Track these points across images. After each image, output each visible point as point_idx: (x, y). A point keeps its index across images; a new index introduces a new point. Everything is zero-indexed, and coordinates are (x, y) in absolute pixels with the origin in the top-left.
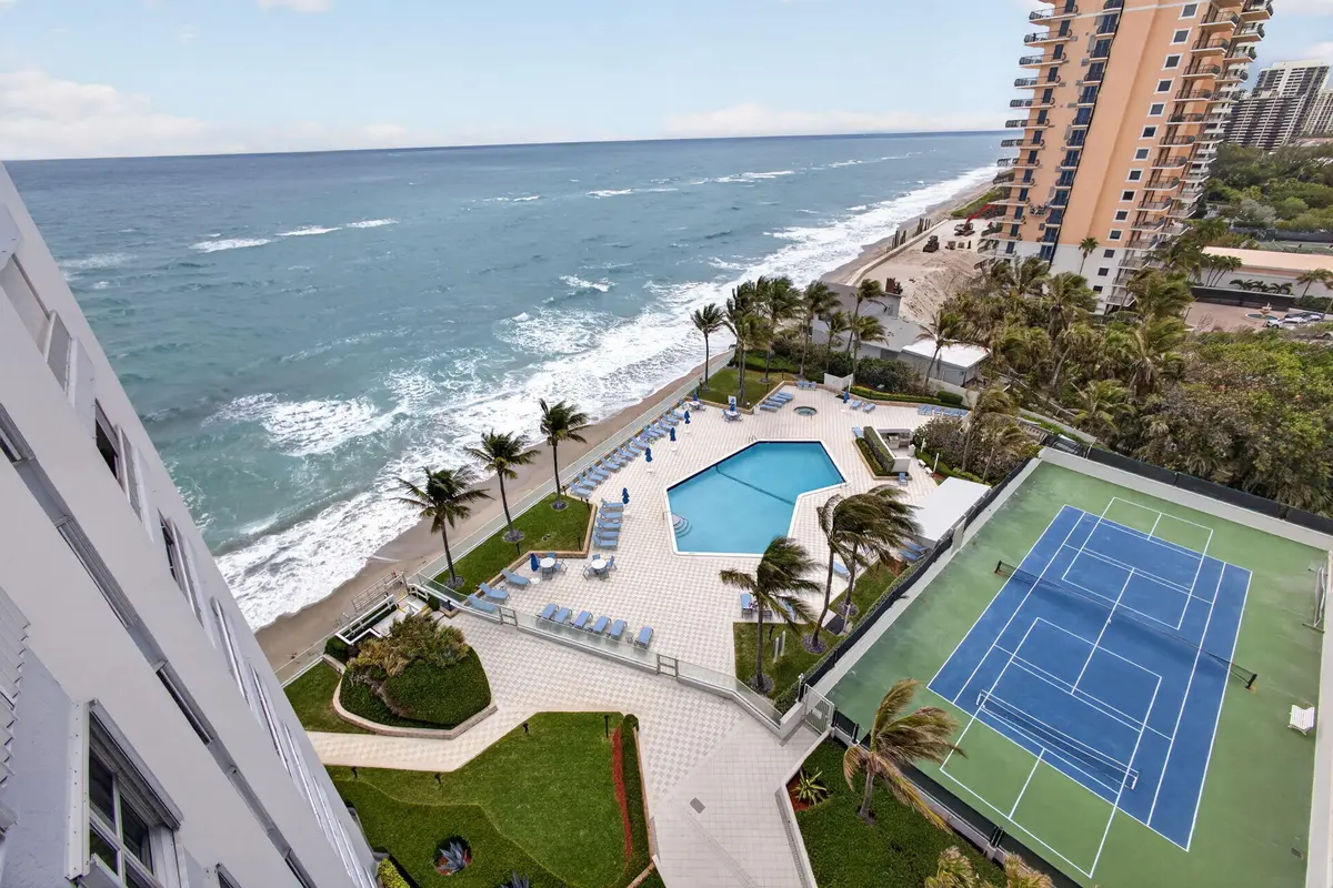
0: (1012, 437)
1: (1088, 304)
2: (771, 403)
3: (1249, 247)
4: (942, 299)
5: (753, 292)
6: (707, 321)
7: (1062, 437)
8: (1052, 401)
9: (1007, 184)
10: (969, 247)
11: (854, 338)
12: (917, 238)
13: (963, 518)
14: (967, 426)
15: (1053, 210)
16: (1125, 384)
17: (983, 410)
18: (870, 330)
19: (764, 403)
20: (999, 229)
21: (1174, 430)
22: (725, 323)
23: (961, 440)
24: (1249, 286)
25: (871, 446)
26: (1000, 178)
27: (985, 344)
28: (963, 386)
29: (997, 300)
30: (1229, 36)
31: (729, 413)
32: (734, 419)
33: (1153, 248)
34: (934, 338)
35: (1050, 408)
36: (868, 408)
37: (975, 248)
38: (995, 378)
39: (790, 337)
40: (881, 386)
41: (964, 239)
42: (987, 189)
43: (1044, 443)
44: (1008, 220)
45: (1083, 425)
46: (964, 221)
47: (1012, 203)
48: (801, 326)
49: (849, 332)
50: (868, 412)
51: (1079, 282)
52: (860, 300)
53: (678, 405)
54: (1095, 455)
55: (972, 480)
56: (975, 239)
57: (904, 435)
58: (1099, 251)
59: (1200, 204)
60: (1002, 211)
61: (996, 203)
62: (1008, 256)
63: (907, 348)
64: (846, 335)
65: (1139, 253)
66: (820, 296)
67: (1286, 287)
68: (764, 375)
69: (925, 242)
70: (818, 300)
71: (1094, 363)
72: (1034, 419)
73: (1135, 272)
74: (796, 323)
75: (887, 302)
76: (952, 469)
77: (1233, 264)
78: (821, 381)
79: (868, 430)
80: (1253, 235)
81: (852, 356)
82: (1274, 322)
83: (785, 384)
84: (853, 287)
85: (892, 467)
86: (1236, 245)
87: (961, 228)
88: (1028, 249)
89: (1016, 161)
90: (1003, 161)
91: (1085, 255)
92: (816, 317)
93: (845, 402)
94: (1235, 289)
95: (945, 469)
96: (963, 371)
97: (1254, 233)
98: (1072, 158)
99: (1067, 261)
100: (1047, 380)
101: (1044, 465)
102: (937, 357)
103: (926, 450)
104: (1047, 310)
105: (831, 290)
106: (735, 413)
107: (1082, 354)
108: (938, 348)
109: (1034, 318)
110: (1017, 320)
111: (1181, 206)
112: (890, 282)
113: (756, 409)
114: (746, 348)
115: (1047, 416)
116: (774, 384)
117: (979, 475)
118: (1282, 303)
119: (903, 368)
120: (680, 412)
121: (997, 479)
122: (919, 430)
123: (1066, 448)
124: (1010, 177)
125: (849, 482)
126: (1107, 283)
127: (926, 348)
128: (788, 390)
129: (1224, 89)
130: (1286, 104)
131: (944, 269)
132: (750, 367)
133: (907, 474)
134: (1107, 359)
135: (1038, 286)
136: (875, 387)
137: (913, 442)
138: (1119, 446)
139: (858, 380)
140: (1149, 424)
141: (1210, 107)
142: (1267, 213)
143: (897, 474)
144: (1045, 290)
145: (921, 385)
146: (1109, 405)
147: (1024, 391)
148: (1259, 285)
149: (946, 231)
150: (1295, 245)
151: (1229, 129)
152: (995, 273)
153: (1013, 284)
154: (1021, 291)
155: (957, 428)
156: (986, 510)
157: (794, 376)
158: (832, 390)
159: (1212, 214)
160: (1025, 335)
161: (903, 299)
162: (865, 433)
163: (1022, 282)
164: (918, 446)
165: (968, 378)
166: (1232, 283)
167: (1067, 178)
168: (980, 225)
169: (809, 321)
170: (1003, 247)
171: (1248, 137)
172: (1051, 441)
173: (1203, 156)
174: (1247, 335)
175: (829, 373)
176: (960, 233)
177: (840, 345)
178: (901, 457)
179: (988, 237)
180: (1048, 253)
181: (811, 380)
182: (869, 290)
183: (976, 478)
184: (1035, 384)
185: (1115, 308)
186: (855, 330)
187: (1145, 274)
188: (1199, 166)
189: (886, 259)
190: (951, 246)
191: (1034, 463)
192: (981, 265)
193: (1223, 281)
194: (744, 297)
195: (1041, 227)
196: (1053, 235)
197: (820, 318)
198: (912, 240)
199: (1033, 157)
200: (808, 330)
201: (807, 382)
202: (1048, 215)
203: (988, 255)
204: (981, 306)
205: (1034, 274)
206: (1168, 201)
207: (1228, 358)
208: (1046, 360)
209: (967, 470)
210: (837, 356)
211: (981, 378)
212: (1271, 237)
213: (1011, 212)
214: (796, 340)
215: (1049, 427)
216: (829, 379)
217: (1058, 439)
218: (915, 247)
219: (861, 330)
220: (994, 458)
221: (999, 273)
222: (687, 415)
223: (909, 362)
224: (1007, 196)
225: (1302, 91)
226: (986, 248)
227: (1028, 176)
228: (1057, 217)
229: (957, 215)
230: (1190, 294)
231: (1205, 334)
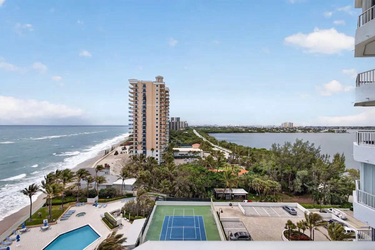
0: (148, 201)
1: (156, 163)
2: (65, 216)
3: (179, 147)
4: (122, 167)
5: (54, 175)
6: (31, 191)
7: (159, 197)
8: (155, 188)
9: (132, 137)
10: (126, 153)
11: (96, 184)
12: (112, 152)
13: (141, 232)
14: (136, 202)
15: (143, 143)
16: (168, 180)
17: (139, 196)
18: (101, 180)
19: (62, 217)
20: (132, 148)
21: (180, 188)
22: (41, 190)
23: (135, 206)
24: (182, 155)
25: (108, 219)
26: (130, 136)
27: (136, 177)
28: (132, 190)
29: (136, 165)
30: (164, 112)
31: (44, 227)
32: (47, 229)
33: (164, 149)
34: (122, 179)
35: (155, 190)
36: (105, 206)
37: (128, 153)
38: (140, 186)
39: (72, 189)
40: (108, 197)
41: (125, 151)
42: (128, 139)
43: (156, 200)
44: (134, 146)
45: (163, 192)
46: (124, 147)
47: (134, 141)
48: (76, 184)
49: (95, 182)
50: (105, 207)
51: (153, 158)
52: (97, 172)
53: (12, 234)
54: (168, 199)
55: (141, 218)
56: (127, 150)
57: (118, 211)
58: (155, 151)
59: (170, 140)
60: (132, 144)
61: (130, 142)
62: (136, 154)
63: (115, 183)
64: (94, 183)
65: (162, 150)
66: (82, 173)
67: (187, 154)
68: (61, 206)
69: (114, 153)
70: (82, 174)
71: (161, 176)
72: (152, 194)
73: (163, 155)
74: (74, 183)
75: (105, 170)
76: (134, 217)
77: (178, 151)
78: (86, 201)
79: (106, 214)
80: (179, 145)
81: (97, 190)
82: (188, 161)
83: (71, 207)
84: (94, 168)
85: (116, 224)
86: (178, 148)
87: (123, 148)
88: (140, 152)
89: (133, 132)
90: (130, 132)
91: (152, 152)
92: (82, 179)
93: (96, 206)
94: (180, 156)
95: (132, 218)
96: (131, 186)
97: (180, 145)
98: (144, 132)
99: (149, 154)
100: (152, 183)
101: (158, 206)
102: (123, 184)
103: (126, 214)
104: (148, 166)
105: (86, 170)
106: (47, 226)
107: (158, 174)
108: (123, 181)
109: (146, 168)
110: (142, 169)
111: (167, 141)
112: (106, 165)
113: (58, 221)
114: (51, 197)
115: (154, 192)
116: (66, 208)
117: (142, 216)
118: (188, 157)
119: (114, 189)
120: (14, 236)
121: (147, 215)
122: (123, 208)
123: (161, 200)
124: (132, 136)
125: (101, 236)
126: (158, 157)
127: (120, 182)
128: (73, 209)
129: (166, 120)
130: (176, 123)
131: (121, 159)
132: (53, 204)
133: (121, 224)
134: (163, 174)
135: (144, 161)
136: (106, 198)
137: (121, 213)
138: (171, 195)
139: (100, 197)
140: (175, 188)
141: (165, 123)
142: (180, 141)
143: (118, 226)
144: (146, 161)
145: (121, 193)
146: (167, 185)
147: (148, 188)
148: (183, 154)
149: (119, 149)
150: (186, 147)
151: (170, 127)
152: (134, 159)
153: (139, 161)
154: (141, 162)
155: (133, 203)
156: (147, 226)
157: (74, 203)
158: (90, 204)
159: (172, 142)
160: (144, 173)
161: (110, 169)
162: (105, 216)
163: (141, 159)
164: (123, 213)
165: (133, 188)
166: (180, 154)
167: (144, 136)
168: (128, 147)
169: (79, 181)
170: (134, 152)
171: (173, 128)
172: (157, 199)
173: (167, 131)
174: (185, 165)
175: (89, 198)
176: (123, 150)
177: (92, 187)
178: (119, 219)
179: (131, 150)
180: (145, 152)
181: (82, 202)
182: (99, 168)
183: (141, 217)
184: (150, 185)
185: (161, 163)
186: (96, 181)
187: (165, 155)
188: (167, 133)
189: (104, 159)
190: (121, 153)
191: (155, 207)
192: (130, 157)
193: (178, 155)
194: (50, 179)
195: (142, 147)
196: (144, 148)
197: (83, 180)
198: (111, 152)
199: (136, 131)
200: (79, 185)
201: (81, 203)
202: (143, 144)
203: (131, 154)
204: (132, 167)
205: (143, 157)
206: (164, 140)
207: (183, 170)
208: (151, 178)
209: (139, 216)
210: (91, 191)
211: (137, 187)
212: (182, 145)
213: (134, 144)
214: (74, 190)
215: (156, 195)
216: (89, 200)
217: (159, 198)
218: (111, 154)
219: (98, 181)
220: (145, 209)
221: (135, 158)
222: (18, 237)
223: (116, 187)
224: (133, 140)
225: (178, 121)
226: (130, 152)
227: (136, 136)
228: (145, 144)
229: (121, 145)
230: (173, 158)
231: (178, 165)
